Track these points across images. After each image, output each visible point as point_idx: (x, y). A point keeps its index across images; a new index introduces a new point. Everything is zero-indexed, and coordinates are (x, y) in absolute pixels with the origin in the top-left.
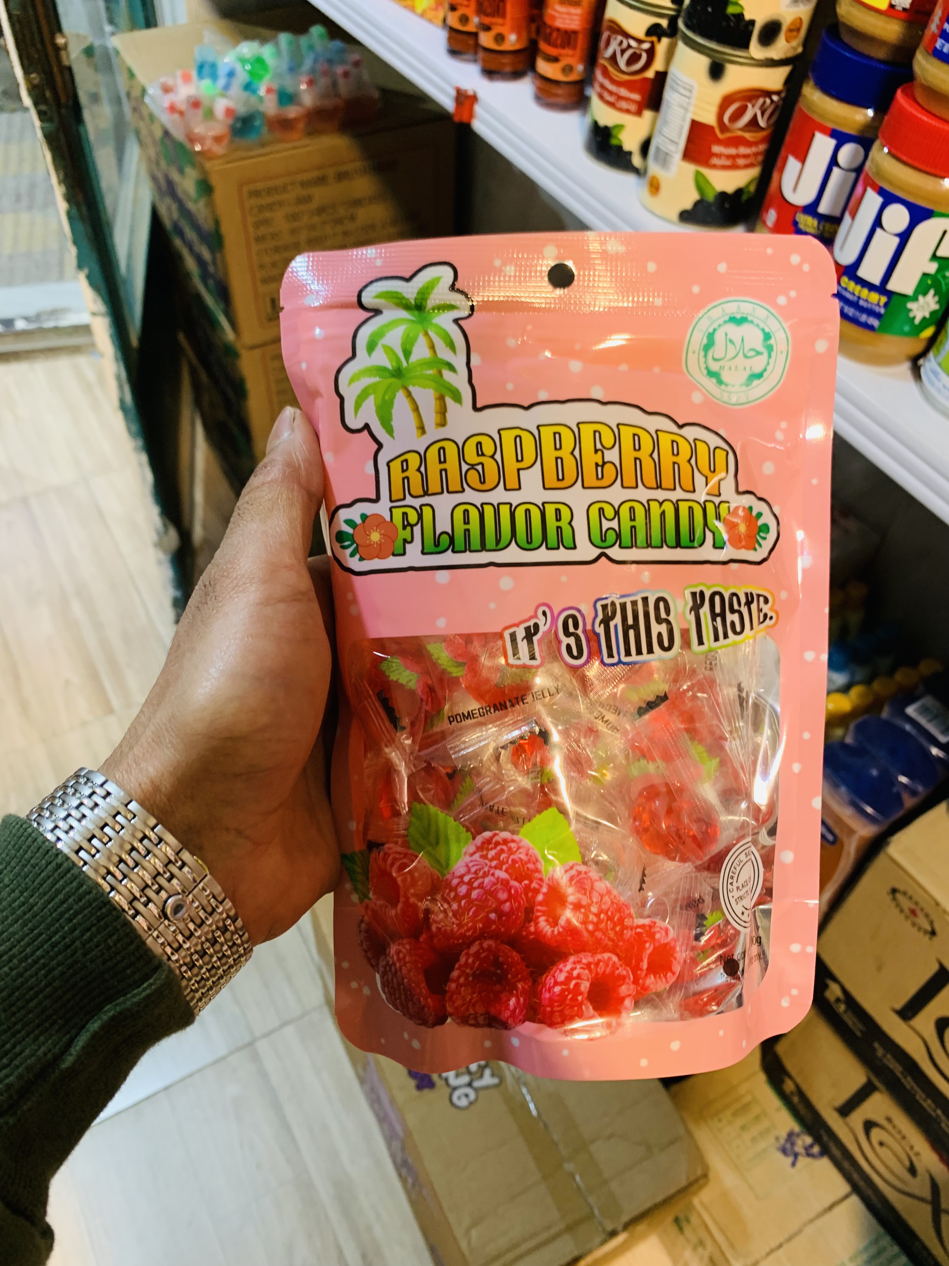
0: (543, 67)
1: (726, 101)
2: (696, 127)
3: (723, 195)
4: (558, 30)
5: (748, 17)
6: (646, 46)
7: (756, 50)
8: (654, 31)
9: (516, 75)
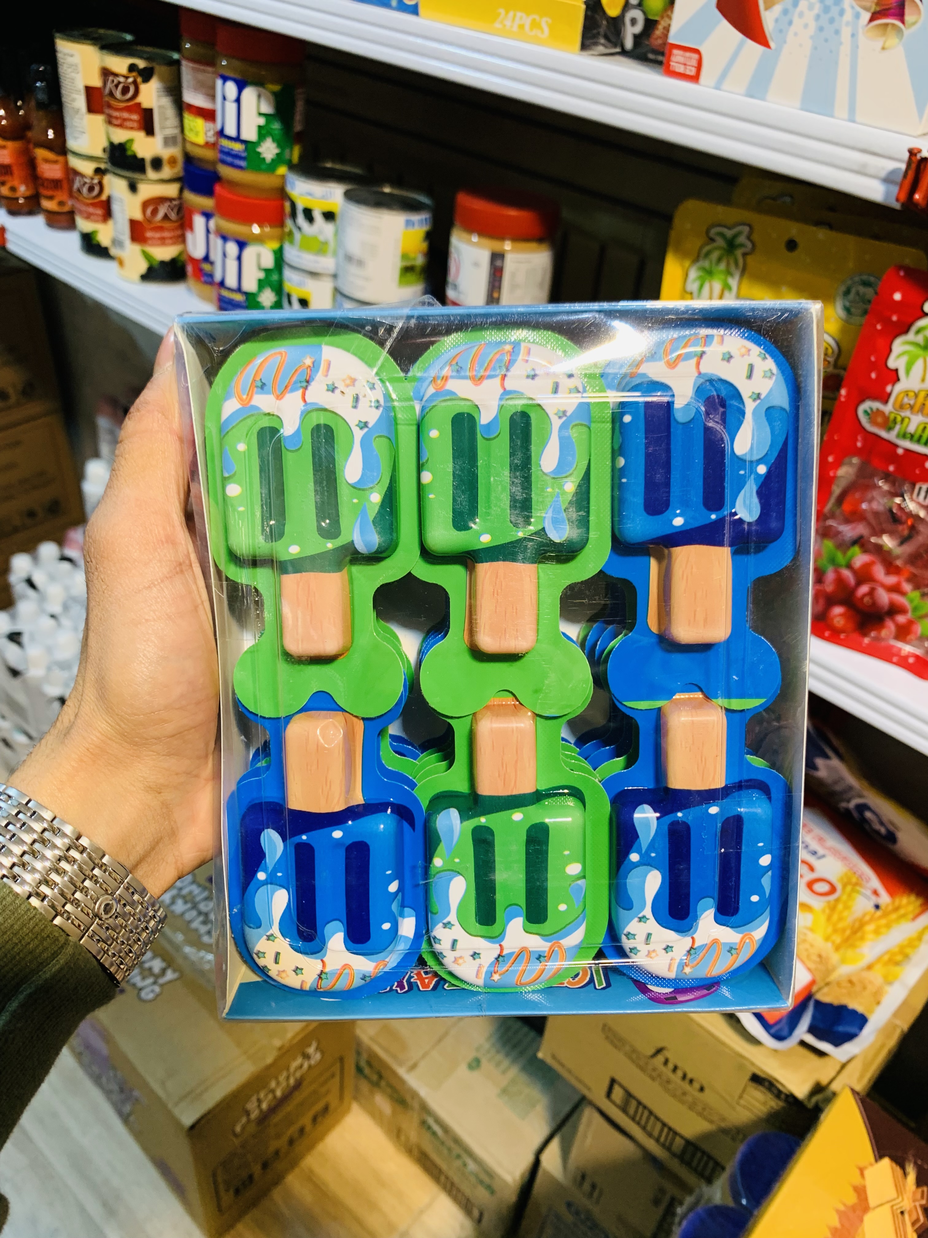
0: (47, 204)
1: (145, 205)
2: (133, 224)
3: (162, 263)
4: (47, 180)
5: (140, 155)
6: (96, 181)
7: (151, 174)
8: (98, 171)
9: (31, 212)
